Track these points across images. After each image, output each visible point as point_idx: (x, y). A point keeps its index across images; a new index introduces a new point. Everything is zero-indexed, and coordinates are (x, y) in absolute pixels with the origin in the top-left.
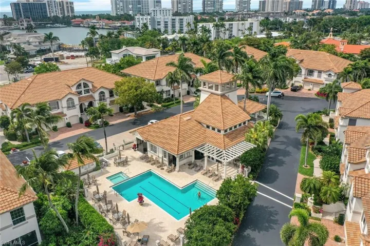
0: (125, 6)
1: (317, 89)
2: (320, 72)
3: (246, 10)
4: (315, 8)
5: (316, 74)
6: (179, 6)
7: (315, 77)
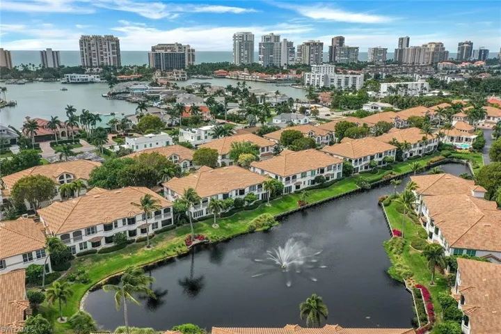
0: (250, 55)
1: (492, 126)
2: (494, 118)
3: (381, 60)
4: (462, 57)
5: (491, 118)
6: (312, 55)
7: (491, 120)
